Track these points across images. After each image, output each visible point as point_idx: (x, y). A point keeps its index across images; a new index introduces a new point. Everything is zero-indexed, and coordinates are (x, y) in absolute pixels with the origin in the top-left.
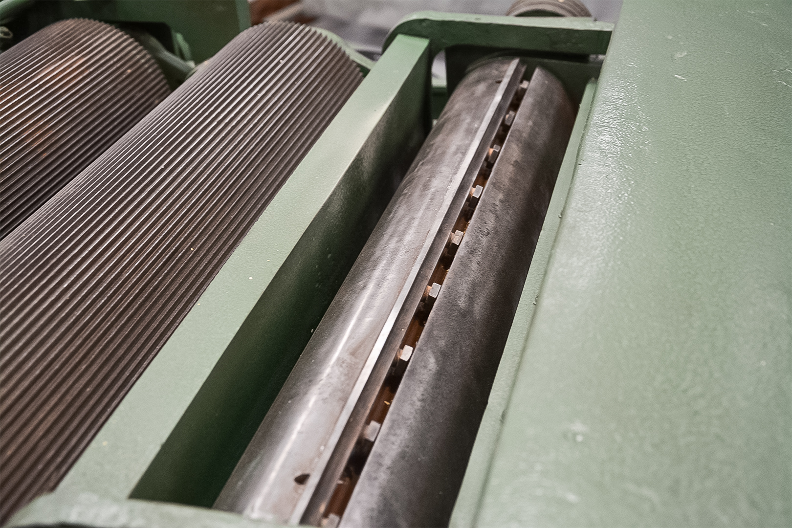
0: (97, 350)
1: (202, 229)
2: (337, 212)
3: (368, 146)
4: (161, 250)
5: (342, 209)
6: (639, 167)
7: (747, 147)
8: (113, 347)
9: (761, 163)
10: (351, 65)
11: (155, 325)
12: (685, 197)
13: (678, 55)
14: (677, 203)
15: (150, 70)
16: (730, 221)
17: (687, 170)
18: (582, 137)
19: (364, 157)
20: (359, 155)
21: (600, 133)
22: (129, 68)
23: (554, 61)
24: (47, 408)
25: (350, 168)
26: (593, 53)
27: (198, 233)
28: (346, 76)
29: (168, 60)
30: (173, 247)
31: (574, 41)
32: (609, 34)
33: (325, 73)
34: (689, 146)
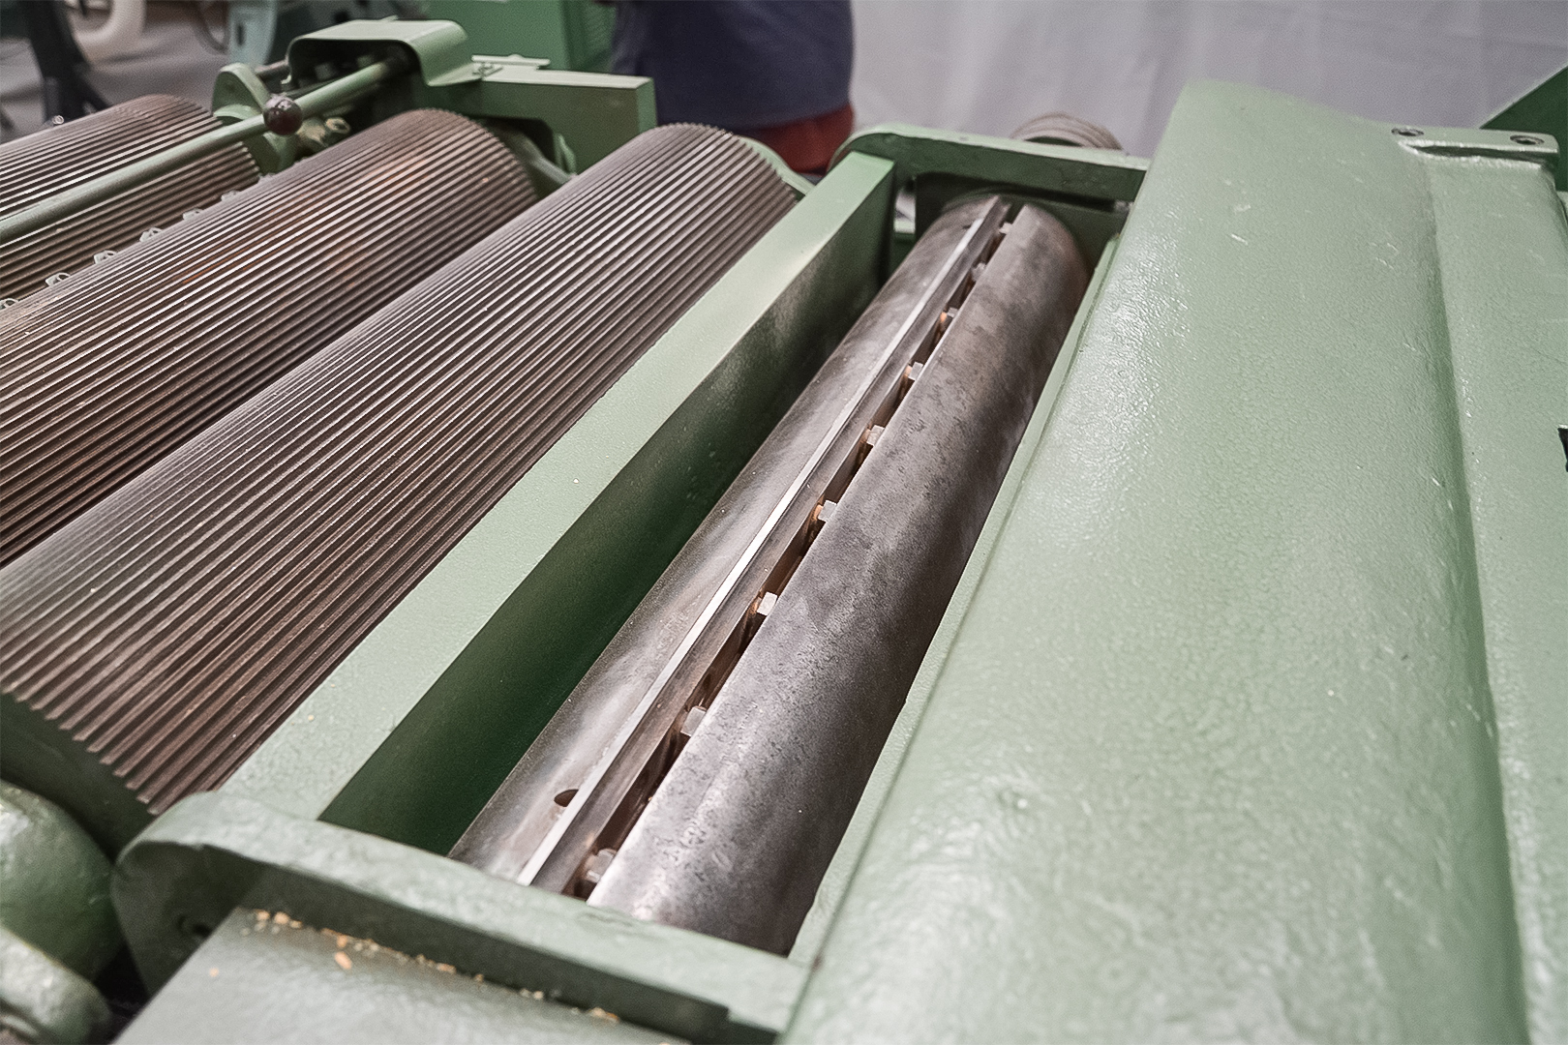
0: (344, 568)
1: (529, 401)
2: (728, 393)
3: (785, 301)
4: (462, 428)
5: (736, 387)
6: (1168, 363)
7: (1328, 349)
8: (368, 565)
9: (1348, 374)
10: (783, 188)
11: (437, 537)
12: (1234, 414)
13: (1239, 208)
14: (1220, 423)
15: (514, 182)
16: (1298, 458)
17: (1240, 374)
18: (1090, 311)
19: (777, 316)
20: (769, 312)
21: (1116, 308)
22: (486, 176)
23: (1065, 206)
24: (255, 650)
25: (752, 329)
26: (1122, 199)
27: (522, 408)
28: (773, 203)
29: (543, 169)
30: (481, 425)
31: (1094, 179)
32: (1143, 173)
33: (742, 197)
34: (1246, 339)
